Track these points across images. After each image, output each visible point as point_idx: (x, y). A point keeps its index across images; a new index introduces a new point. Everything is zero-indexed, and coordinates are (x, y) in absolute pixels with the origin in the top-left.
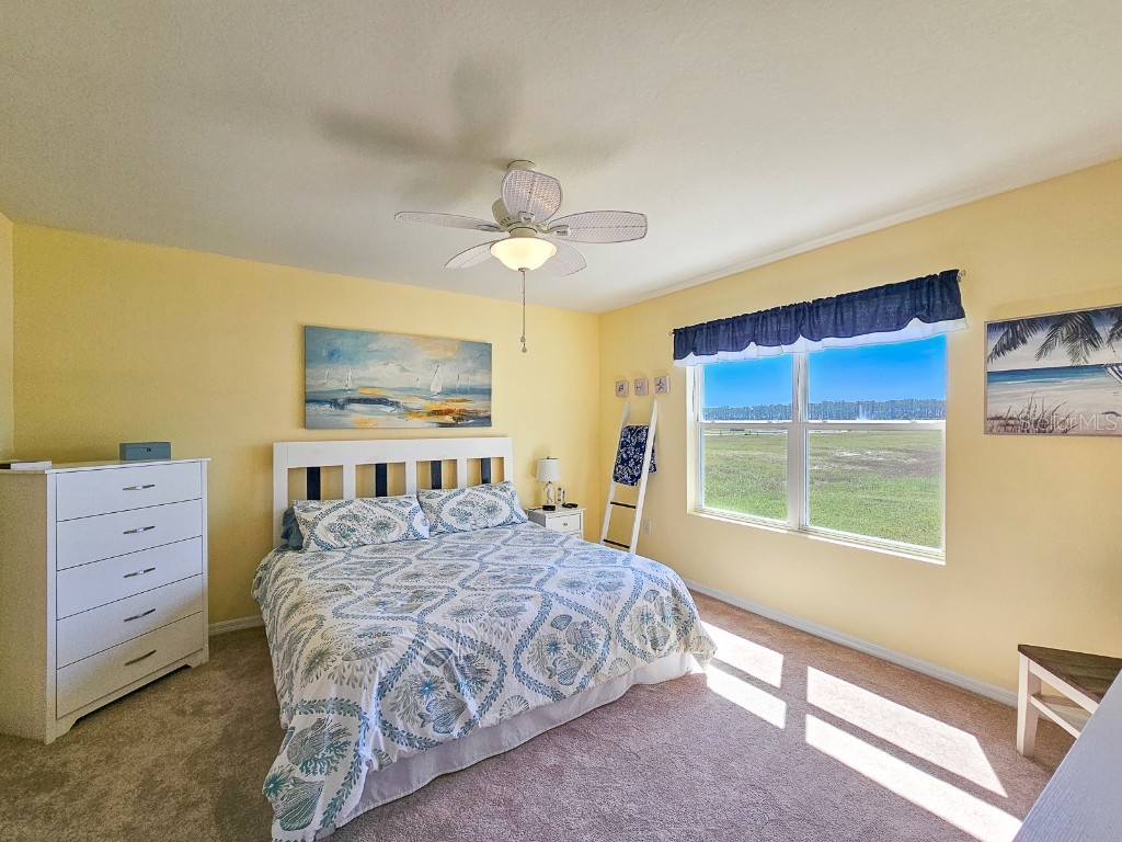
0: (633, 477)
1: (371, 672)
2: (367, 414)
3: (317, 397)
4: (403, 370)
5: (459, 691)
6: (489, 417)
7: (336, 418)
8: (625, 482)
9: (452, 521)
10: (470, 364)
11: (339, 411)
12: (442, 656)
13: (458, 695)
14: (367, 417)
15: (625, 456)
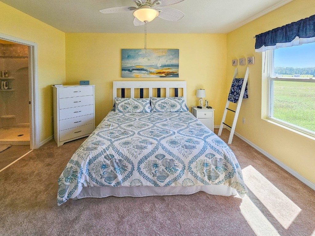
0: (235, 99)
1: (87, 156)
2: (138, 73)
3: (125, 69)
4: (149, 60)
5: (115, 171)
6: (178, 74)
7: (129, 75)
8: (232, 101)
9: (158, 108)
10: (171, 57)
11: (130, 73)
12: (111, 157)
13: (115, 172)
14: (138, 74)
15: (233, 90)
